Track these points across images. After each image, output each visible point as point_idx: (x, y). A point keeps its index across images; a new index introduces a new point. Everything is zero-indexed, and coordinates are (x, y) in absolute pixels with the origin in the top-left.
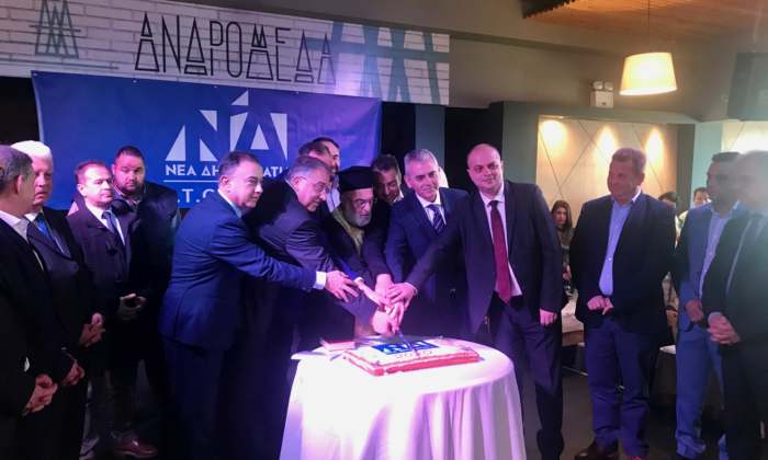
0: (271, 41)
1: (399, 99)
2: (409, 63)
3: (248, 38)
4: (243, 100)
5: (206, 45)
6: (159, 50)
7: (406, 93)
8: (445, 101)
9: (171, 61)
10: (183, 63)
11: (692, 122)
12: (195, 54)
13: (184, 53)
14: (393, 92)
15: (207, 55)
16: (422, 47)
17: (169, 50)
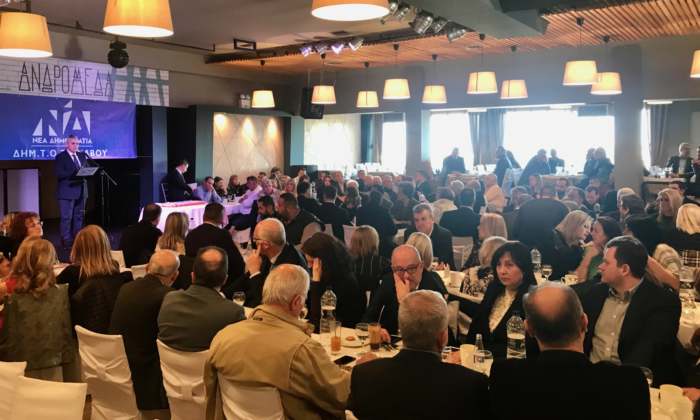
0: (82, 75)
1: (144, 103)
2: (149, 85)
3: (72, 74)
4: (69, 105)
5: (52, 77)
6: (30, 81)
7: (147, 101)
8: (167, 104)
9: (36, 86)
10: (42, 86)
11: (288, 115)
12: (47, 82)
13: (42, 82)
14: (141, 100)
15: (53, 83)
16: (155, 77)
17: (35, 80)
